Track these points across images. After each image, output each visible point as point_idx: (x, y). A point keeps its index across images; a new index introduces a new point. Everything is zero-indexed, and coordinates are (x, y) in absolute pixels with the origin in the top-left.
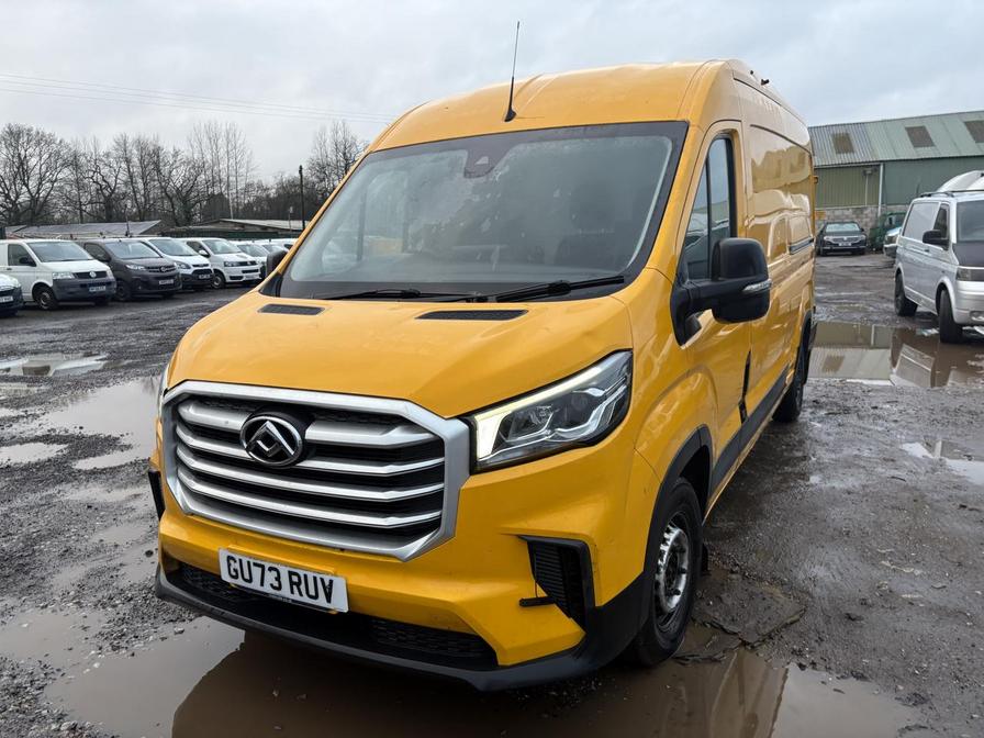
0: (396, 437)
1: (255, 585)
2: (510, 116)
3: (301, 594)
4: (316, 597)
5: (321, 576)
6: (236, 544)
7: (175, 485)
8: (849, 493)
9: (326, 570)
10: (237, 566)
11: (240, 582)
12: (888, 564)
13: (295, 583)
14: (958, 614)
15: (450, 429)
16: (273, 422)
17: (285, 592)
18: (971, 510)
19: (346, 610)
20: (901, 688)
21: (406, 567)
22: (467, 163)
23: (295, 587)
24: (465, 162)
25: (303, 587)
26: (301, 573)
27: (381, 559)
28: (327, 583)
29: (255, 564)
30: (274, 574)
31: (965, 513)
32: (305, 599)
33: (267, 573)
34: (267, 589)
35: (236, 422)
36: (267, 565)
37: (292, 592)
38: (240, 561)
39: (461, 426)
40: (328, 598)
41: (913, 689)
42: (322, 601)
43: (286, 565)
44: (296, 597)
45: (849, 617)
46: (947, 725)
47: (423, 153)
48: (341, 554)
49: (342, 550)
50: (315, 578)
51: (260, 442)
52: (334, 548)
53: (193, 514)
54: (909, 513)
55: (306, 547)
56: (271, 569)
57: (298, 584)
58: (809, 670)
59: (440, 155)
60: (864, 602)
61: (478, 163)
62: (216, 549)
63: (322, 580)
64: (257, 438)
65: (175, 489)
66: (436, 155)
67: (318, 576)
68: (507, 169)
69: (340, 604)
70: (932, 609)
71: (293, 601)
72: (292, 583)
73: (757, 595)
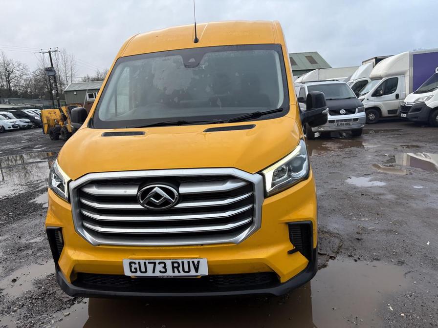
0: (229, 186)
1: (149, 273)
2: (196, 41)
3: (179, 272)
4: (189, 271)
5: (193, 260)
6: (134, 255)
7: (83, 231)
8: (323, 196)
9: (195, 257)
10: (137, 266)
11: (139, 274)
12: (354, 218)
13: (176, 267)
14: (390, 231)
15: (255, 178)
16: (159, 187)
17: (170, 273)
18: (366, 195)
19: (207, 274)
20: (392, 260)
21: (239, 246)
22: (183, 61)
23: (176, 270)
24: (182, 60)
25: (181, 269)
26: (180, 261)
27: (225, 245)
28: (196, 263)
29: (149, 263)
30: (163, 265)
31: (364, 196)
32: (182, 274)
33: (157, 265)
34: (157, 274)
35: (133, 191)
36: (158, 262)
37: (174, 272)
38: (139, 263)
39: (259, 177)
40: (197, 270)
41: (397, 260)
42: (193, 273)
43: (170, 259)
44: (177, 274)
45: (358, 239)
46: (416, 269)
47: (157, 57)
48: (202, 247)
49: (202, 245)
50: (189, 262)
51: (152, 198)
52: (197, 245)
53: (99, 245)
54: (348, 200)
55: (181, 248)
56: (160, 263)
57: (178, 268)
58: (358, 261)
59: (167, 58)
60: (358, 233)
61: (190, 61)
62: (121, 260)
63: (193, 262)
64: (150, 197)
65: (84, 233)
66: (164, 58)
67: (191, 261)
68: (207, 64)
69: (204, 271)
70: (381, 231)
71: (174, 276)
72: (173, 268)
73: (322, 238)
